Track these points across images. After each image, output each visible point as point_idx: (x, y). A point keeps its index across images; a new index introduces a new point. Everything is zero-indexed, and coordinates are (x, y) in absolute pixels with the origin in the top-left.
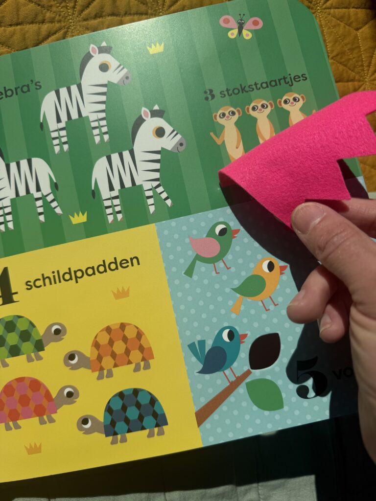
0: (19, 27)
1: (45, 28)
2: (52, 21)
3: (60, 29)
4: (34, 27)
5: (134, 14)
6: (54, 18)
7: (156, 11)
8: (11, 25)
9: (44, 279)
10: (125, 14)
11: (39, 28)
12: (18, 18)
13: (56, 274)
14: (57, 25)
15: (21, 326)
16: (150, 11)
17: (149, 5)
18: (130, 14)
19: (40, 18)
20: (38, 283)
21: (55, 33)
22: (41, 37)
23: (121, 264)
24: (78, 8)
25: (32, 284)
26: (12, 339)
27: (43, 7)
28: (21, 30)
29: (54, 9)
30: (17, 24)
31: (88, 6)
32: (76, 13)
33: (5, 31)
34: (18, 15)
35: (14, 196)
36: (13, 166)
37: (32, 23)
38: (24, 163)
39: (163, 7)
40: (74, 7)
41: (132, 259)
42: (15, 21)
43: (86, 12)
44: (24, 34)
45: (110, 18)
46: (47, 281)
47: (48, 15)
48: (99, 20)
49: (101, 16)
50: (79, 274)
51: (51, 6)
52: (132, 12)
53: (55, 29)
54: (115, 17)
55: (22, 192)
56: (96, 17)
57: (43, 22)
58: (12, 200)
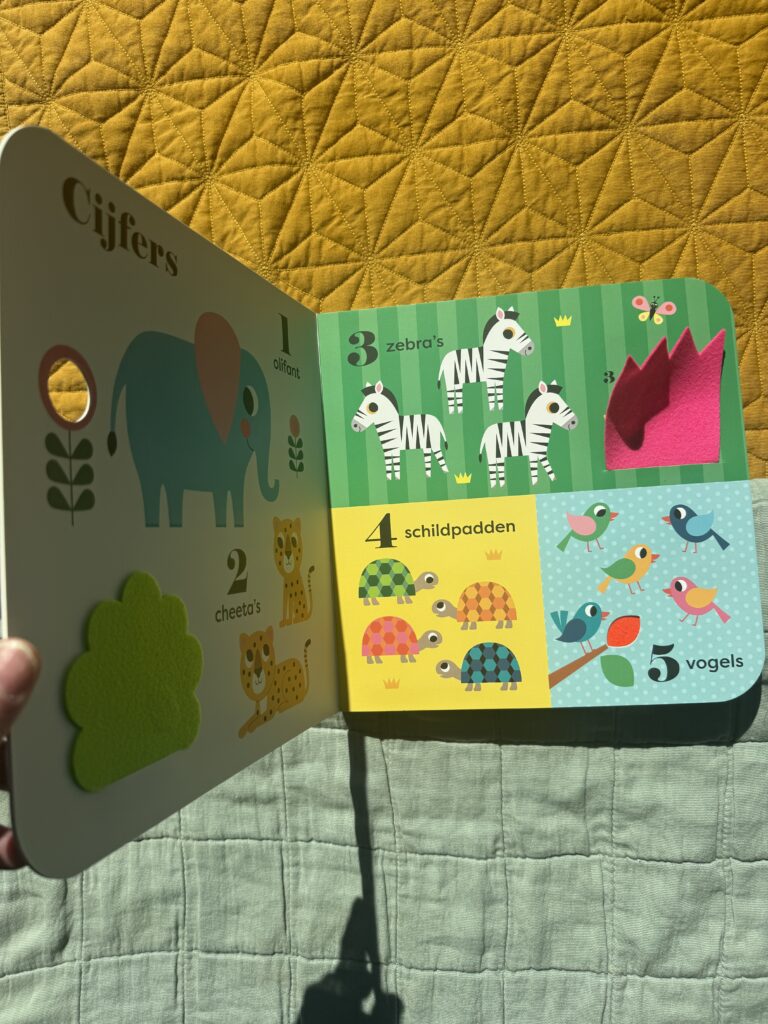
0: (421, 256)
1: (448, 255)
2: (456, 248)
3: (464, 256)
4: (435, 256)
5: (549, 238)
6: (458, 245)
7: (576, 231)
8: (413, 254)
9: (423, 531)
10: (538, 239)
11: (442, 257)
12: (421, 246)
13: (435, 527)
14: (460, 252)
15: (396, 570)
16: (568, 232)
17: (570, 225)
18: (544, 238)
19: (444, 245)
20: (417, 533)
21: (457, 262)
22: (442, 267)
23: (497, 527)
24: (486, 231)
25: (411, 533)
26: (386, 580)
27: (448, 232)
28: (423, 259)
29: (460, 234)
30: (419, 253)
31: (497, 229)
32: (483, 237)
33: (406, 260)
34: (421, 242)
35: (404, 448)
36: (407, 419)
37: (435, 251)
38: (417, 418)
39: (586, 226)
40: (482, 230)
41: (508, 525)
42: (417, 250)
43: (495, 235)
44: (425, 264)
45: (520, 244)
46: (426, 532)
47: (453, 241)
48: (507, 246)
49: (510, 241)
50: (457, 531)
51: (457, 231)
52: (548, 235)
53: (457, 257)
54: (526, 243)
55: (413, 445)
56: (504, 242)
57: (446, 249)
58: (402, 452)
